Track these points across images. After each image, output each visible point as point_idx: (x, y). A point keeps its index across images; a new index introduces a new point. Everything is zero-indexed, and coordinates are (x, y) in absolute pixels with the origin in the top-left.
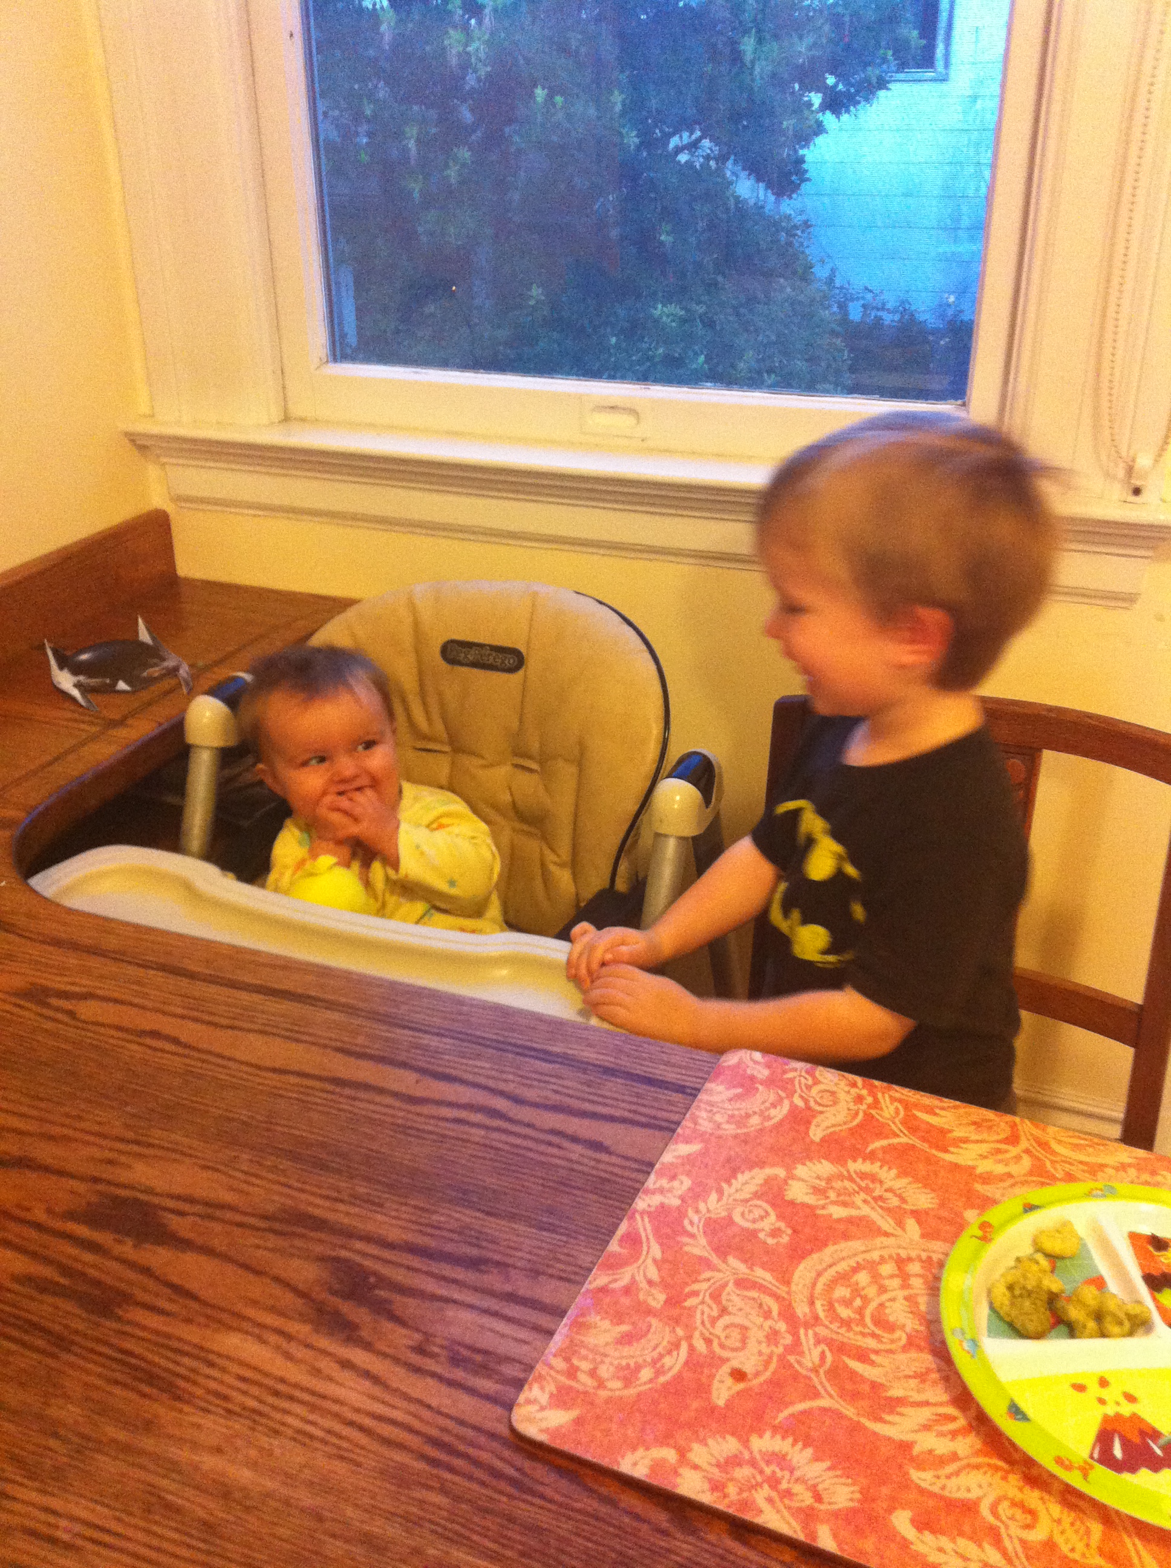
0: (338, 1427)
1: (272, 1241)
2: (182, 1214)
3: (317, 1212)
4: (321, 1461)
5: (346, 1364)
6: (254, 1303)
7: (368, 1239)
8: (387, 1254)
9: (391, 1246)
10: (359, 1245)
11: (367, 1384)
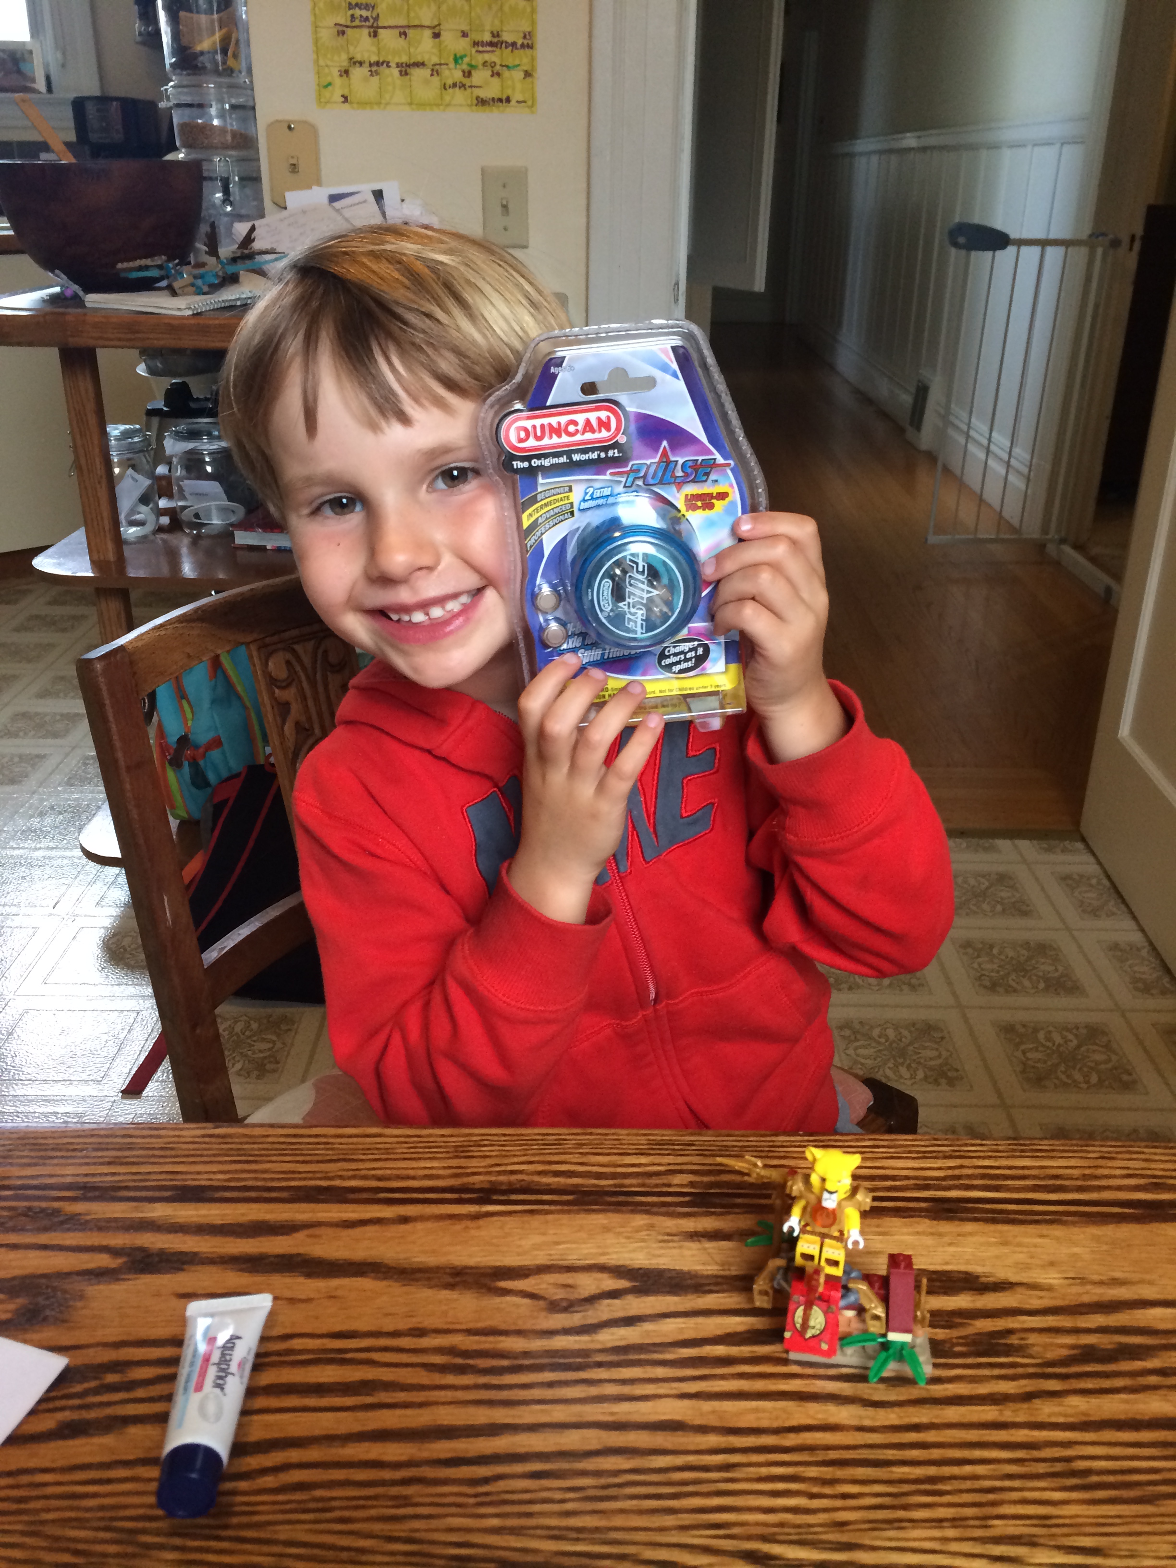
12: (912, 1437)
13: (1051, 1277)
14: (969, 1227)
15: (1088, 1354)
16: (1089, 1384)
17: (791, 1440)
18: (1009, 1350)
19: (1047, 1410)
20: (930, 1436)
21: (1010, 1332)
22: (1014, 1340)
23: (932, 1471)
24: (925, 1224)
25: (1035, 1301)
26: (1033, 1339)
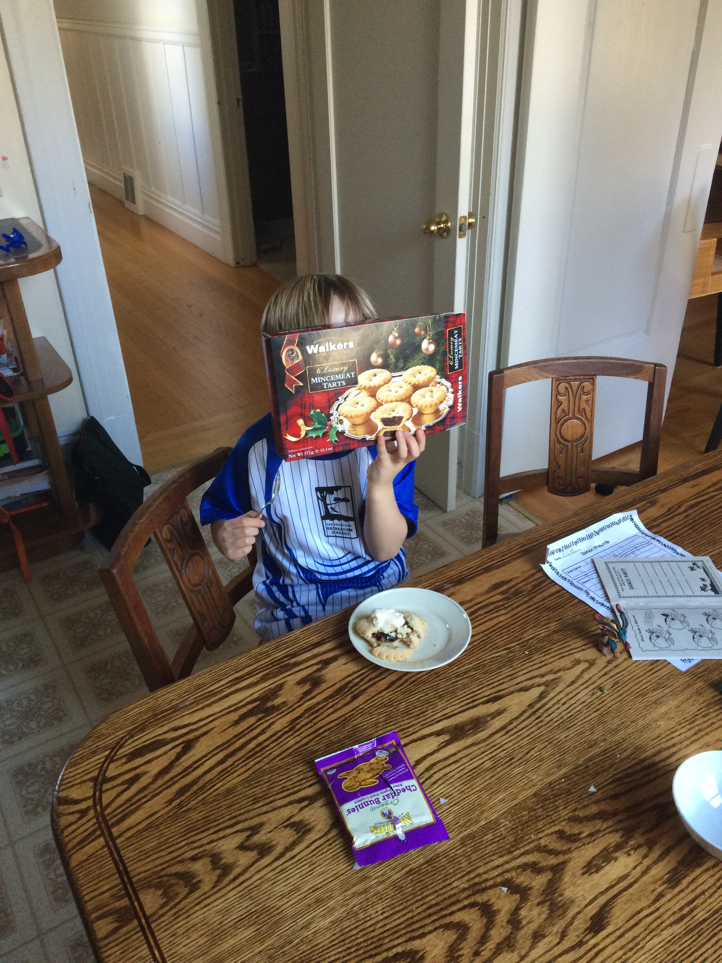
12: (516, 616)
13: (518, 575)
14: (495, 571)
15: (535, 586)
16: (539, 591)
17: (495, 628)
18: (521, 593)
19: (535, 600)
20: (520, 614)
21: (518, 589)
22: (520, 590)
23: (524, 620)
24: (486, 575)
25: (518, 581)
26: (523, 588)
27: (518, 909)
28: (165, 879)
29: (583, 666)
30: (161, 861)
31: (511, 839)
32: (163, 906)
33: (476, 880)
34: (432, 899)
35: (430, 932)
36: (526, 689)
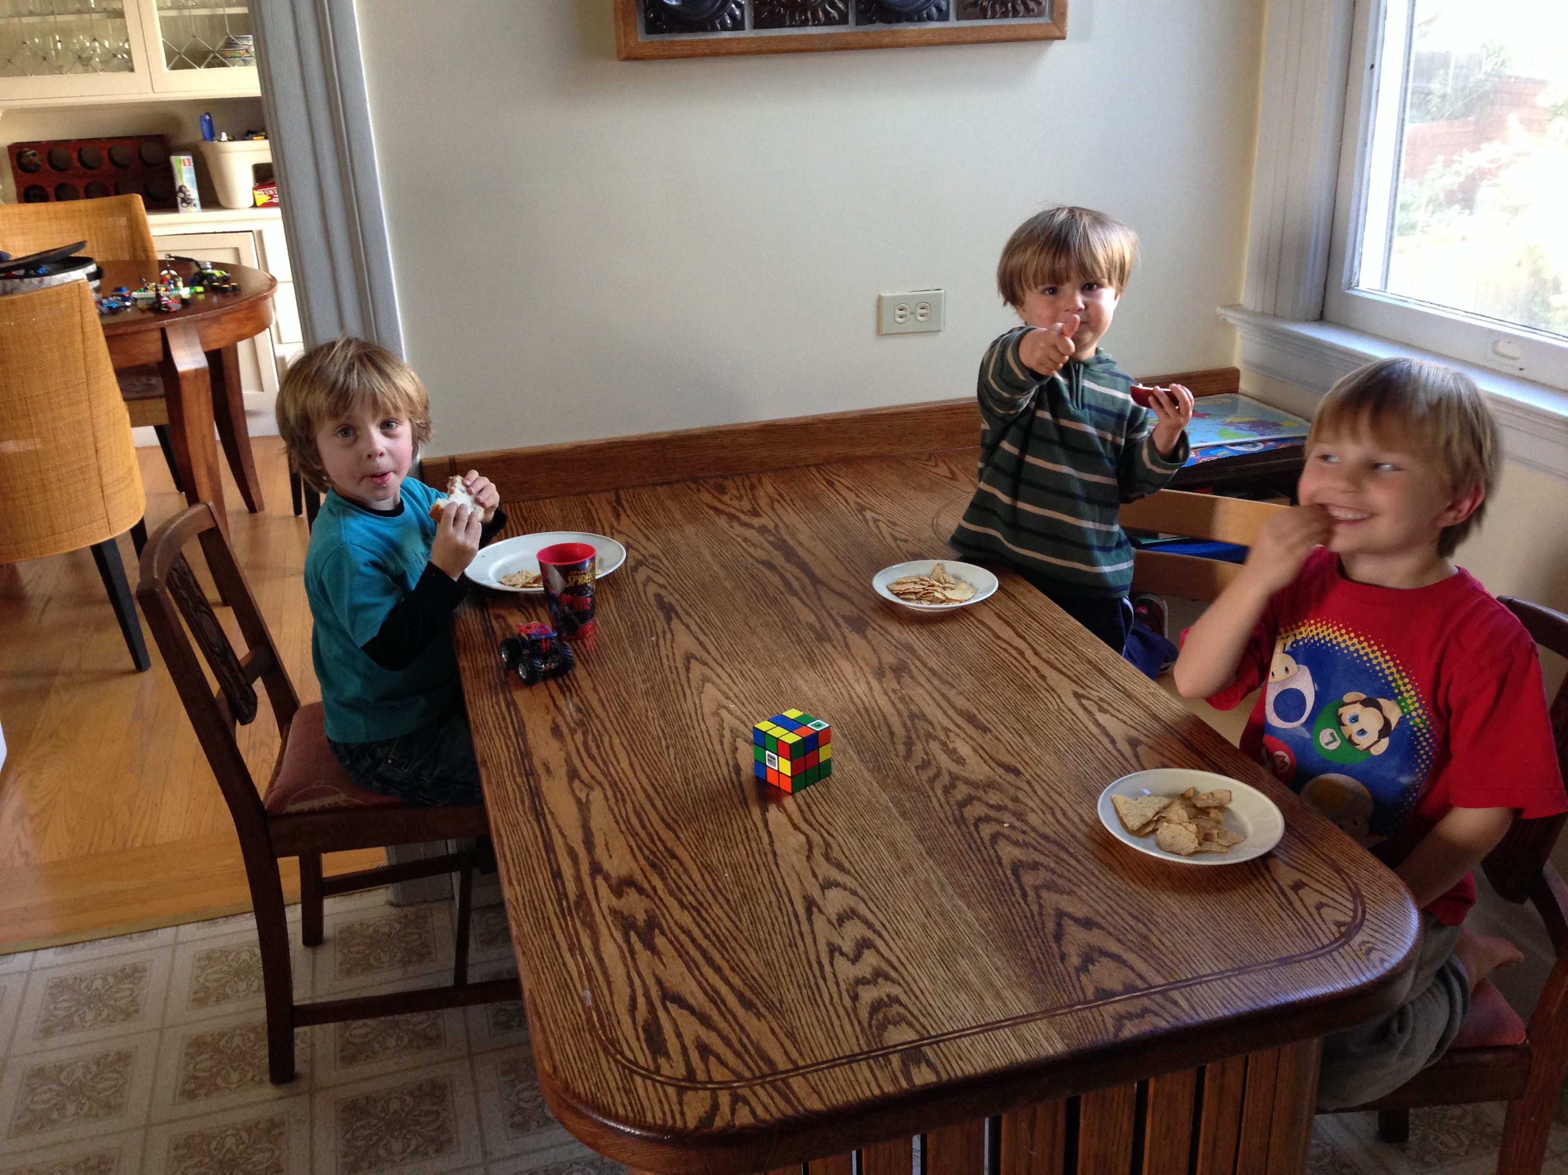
0: (845, 693)
1: (893, 649)
2: (874, 629)
3: (916, 648)
4: (830, 696)
5: (868, 683)
6: (864, 659)
7: (922, 662)
8: (921, 668)
9: (925, 666)
10: (917, 663)
11: (867, 690)
23: (630, 728)
27: (987, 804)
28: (874, 1022)
29: (724, 713)
30: (848, 1027)
31: (914, 794)
32: (911, 1025)
33: (951, 819)
34: (964, 846)
35: (996, 852)
36: (735, 750)
